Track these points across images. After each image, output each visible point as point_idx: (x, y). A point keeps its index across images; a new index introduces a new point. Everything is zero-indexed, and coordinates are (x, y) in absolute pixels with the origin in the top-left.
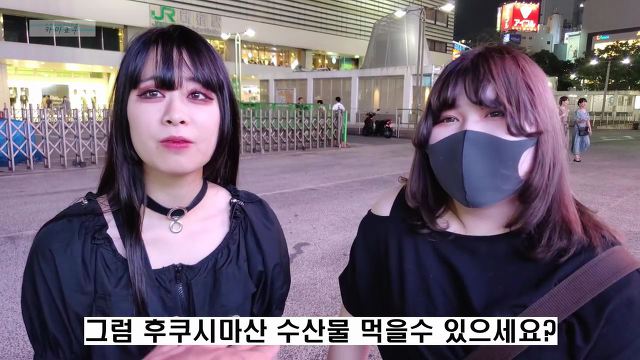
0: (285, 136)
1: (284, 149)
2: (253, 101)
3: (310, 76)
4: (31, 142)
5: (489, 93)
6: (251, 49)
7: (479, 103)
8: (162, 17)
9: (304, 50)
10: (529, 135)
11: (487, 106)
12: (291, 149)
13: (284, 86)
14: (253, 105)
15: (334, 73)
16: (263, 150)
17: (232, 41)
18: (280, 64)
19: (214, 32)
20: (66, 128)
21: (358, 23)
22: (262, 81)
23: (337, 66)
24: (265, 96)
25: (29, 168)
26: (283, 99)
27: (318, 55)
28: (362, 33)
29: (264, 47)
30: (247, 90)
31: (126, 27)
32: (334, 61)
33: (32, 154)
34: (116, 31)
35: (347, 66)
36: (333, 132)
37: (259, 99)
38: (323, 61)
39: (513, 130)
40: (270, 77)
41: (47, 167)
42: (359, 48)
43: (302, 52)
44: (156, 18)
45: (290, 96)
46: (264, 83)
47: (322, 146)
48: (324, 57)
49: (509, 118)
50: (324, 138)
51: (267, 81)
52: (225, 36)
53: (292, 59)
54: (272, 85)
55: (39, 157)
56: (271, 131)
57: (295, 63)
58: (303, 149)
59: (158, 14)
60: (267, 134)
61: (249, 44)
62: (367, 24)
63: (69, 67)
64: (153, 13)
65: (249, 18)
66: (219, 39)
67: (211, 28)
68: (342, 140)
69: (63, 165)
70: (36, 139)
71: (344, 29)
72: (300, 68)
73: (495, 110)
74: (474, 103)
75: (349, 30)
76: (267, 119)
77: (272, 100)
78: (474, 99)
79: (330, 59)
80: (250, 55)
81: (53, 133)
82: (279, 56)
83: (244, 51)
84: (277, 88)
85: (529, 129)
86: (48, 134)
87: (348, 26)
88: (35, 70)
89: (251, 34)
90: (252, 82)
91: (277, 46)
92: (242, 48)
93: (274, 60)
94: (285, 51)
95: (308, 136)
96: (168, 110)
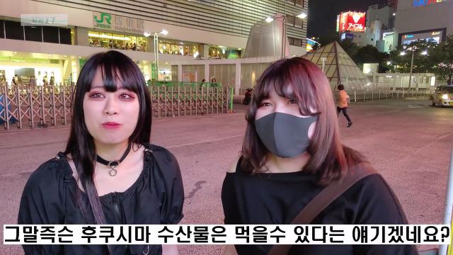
0: (189, 105)
1: (189, 114)
2: (167, 80)
3: (207, 63)
4: (7, 110)
5: (289, 90)
6: (165, 43)
7: (283, 96)
8: (102, 21)
9: (203, 44)
10: (313, 115)
11: (288, 98)
12: (194, 114)
13: (189, 69)
14: (166, 83)
15: (223, 61)
16: (174, 116)
17: (152, 37)
18: (186, 54)
19: (139, 31)
20: (33, 99)
21: (241, 25)
22: (172, 66)
23: (226, 56)
24: (175, 77)
25: (6, 128)
26: (188, 79)
27: (212, 48)
28: (244, 33)
29: (175, 42)
30: (163, 72)
31: (76, 27)
32: (224, 52)
33: (8, 119)
34: (69, 30)
35: (233, 56)
36: (223, 102)
37: (171, 79)
38: (216, 52)
39: (303, 112)
40: (179, 63)
41: (19, 127)
42: (241, 43)
43: (202, 46)
44: (98, 21)
45: (193, 77)
46: (174, 67)
47: (215, 112)
48: (216, 49)
49: (300, 105)
50: (217, 106)
51: (177, 66)
52: (147, 35)
53: (194, 51)
54: (180, 69)
55: (13, 121)
56: (179, 101)
57: (196, 54)
58: (202, 114)
59: (99, 19)
60: (177, 104)
61: (163, 40)
62: (247, 27)
63: (36, 55)
64: (96, 17)
65: (164, 22)
66: (143, 36)
67: (137, 29)
68: (229, 108)
69: (31, 126)
70: (11, 108)
71: (230, 30)
72: (200, 57)
73: (292, 100)
74: (280, 95)
75: (234, 31)
76: (177, 93)
77: (180, 80)
78: (280, 93)
79: (221, 51)
80: (165, 47)
81: (24, 103)
82: (185, 49)
83: (161, 45)
84: (183, 71)
85: (313, 111)
86: (20, 105)
87: (234, 27)
88: (10, 57)
89: (165, 33)
90: (166, 66)
91: (183, 42)
92: (159, 42)
93: (182, 51)
94: (189, 45)
96: (107, 106)
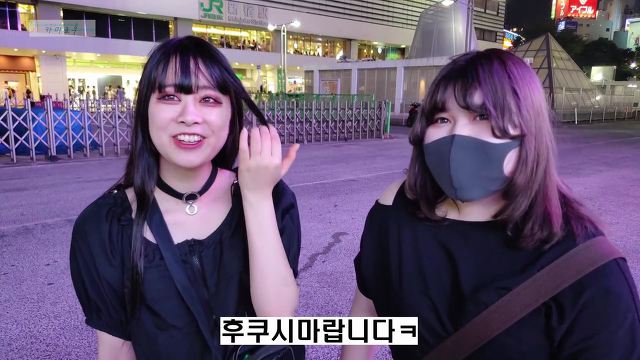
0: (327, 127)
1: (327, 140)
2: (298, 92)
3: (354, 66)
4: (88, 131)
5: (477, 98)
6: (297, 40)
7: (467, 107)
8: (210, 10)
9: (351, 40)
10: (513, 138)
11: (475, 112)
12: (334, 140)
13: (328, 76)
14: (297, 96)
15: (379, 64)
16: (306, 142)
17: (278, 32)
18: (325, 54)
19: (261, 23)
20: (119, 117)
21: (405, 12)
22: (307, 72)
23: (383, 56)
24: (309, 87)
25: (86, 156)
26: (327, 90)
27: (363, 45)
28: (409, 22)
29: (310, 38)
30: (292, 81)
31: (176, 19)
32: (380, 51)
33: (89, 142)
34: (167, 23)
35: (393, 56)
36: (376, 123)
37: (303, 91)
38: (369, 51)
39: (498, 133)
40: (315, 68)
41: (102, 154)
42: (406, 37)
43: (348, 43)
44: (204, 10)
45: (334, 87)
46: (309, 73)
47: (364, 137)
48: (370, 47)
49: (493, 123)
50: (367, 129)
51: (312, 71)
52: (271, 28)
53: (337, 49)
54: (317, 76)
55: (95, 146)
56: (314, 121)
57: (340, 54)
58: (346, 139)
59: (207, 6)
60: (311, 125)
61: (294, 35)
62: (414, 14)
63: (124, 58)
64: (202, 5)
65: (295, 8)
66: (266, 30)
67: (258, 20)
68: (385, 131)
69: (117, 153)
70: (92, 128)
71: (390, 19)
72: (344, 58)
73: (481, 114)
74: (463, 107)
75: (395, 20)
76: (311, 110)
77: (316, 91)
78: (462, 103)
79: (376, 50)
80: (296, 46)
81: (108, 123)
82: (324, 47)
83: (290, 43)
84: (321, 79)
85: (512, 132)
86: (103, 124)
87: (395, 15)
88: (92, 62)
89: (296, 24)
90: (295, 73)
91: (322, 37)
92: (288, 38)
93: (320, 51)
94: (330, 42)
95: (351, 127)
96: (183, 113)
